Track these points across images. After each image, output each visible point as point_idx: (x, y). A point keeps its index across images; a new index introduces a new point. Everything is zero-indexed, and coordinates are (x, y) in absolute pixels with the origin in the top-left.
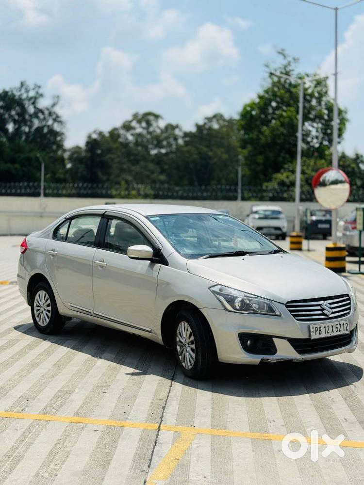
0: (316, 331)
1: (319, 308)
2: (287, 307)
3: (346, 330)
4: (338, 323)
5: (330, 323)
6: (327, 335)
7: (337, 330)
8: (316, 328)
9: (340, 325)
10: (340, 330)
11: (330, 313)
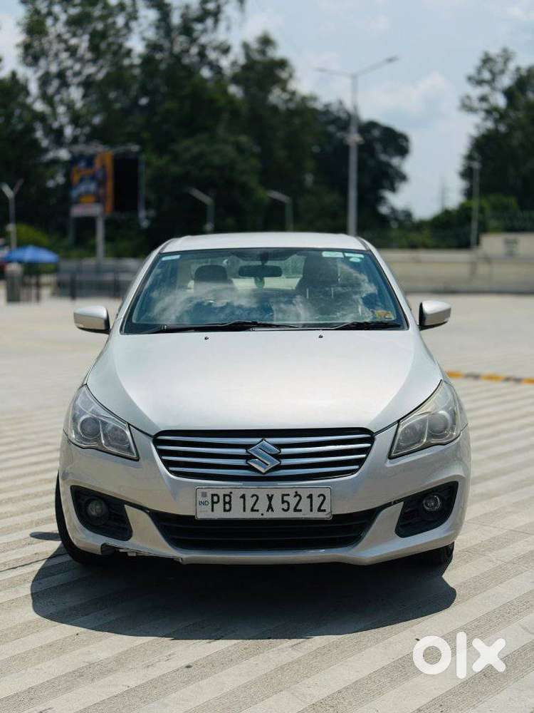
0: (213, 503)
1: (242, 451)
2: (157, 442)
3: (319, 510)
4: (292, 493)
5: (263, 490)
6: (249, 515)
7: (285, 506)
8: (213, 495)
9: (298, 498)
10: (298, 508)
11: (268, 468)
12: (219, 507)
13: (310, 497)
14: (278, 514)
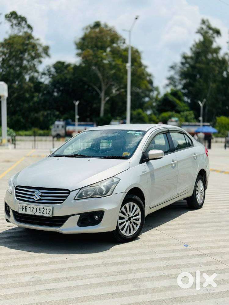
0: (23, 208)
1: (33, 193)
2: (16, 189)
3: (49, 214)
4: (42, 208)
5: (35, 206)
6: (31, 213)
7: (40, 212)
8: (23, 206)
9: (44, 209)
10: (44, 212)
11: (37, 199)
12: (24, 210)
13: (47, 209)
14: (38, 214)
